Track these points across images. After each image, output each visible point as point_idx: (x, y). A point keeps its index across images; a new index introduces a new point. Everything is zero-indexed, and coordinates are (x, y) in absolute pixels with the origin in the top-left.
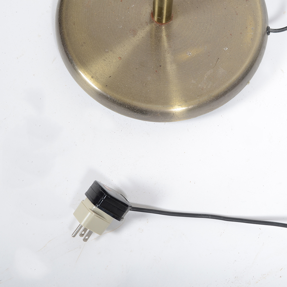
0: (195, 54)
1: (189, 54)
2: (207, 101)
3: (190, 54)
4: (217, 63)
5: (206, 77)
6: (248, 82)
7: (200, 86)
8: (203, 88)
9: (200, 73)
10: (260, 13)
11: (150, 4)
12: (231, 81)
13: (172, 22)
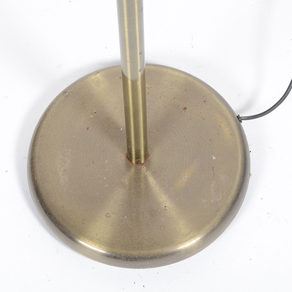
0: (190, 175)
1: (184, 178)
2: (227, 212)
3: (186, 177)
4: (214, 172)
5: (213, 190)
6: (250, 175)
7: (212, 201)
8: (216, 202)
9: (205, 190)
10: (224, 107)
11: (121, 152)
12: (237, 182)
13: (150, 157)
